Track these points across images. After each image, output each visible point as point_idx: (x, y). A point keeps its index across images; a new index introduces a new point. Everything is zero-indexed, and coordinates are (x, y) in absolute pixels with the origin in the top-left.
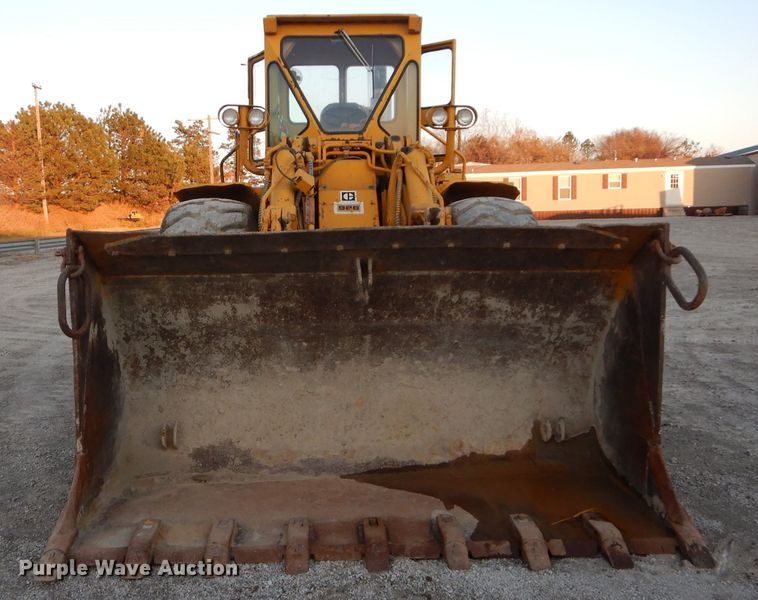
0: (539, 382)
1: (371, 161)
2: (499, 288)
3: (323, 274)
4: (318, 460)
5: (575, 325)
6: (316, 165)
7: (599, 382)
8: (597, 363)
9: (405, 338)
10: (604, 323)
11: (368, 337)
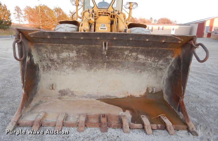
0: (150, 77)
1: (109, 17)
2: (142, 52)
3: (94, 46)
4: (91, 95)
5: (161, 63)
6: (95, 17)
7: (165, 78)
8: (165, 74)
9: (115, 64)
10: (169, 63)
11: (105, 64)
